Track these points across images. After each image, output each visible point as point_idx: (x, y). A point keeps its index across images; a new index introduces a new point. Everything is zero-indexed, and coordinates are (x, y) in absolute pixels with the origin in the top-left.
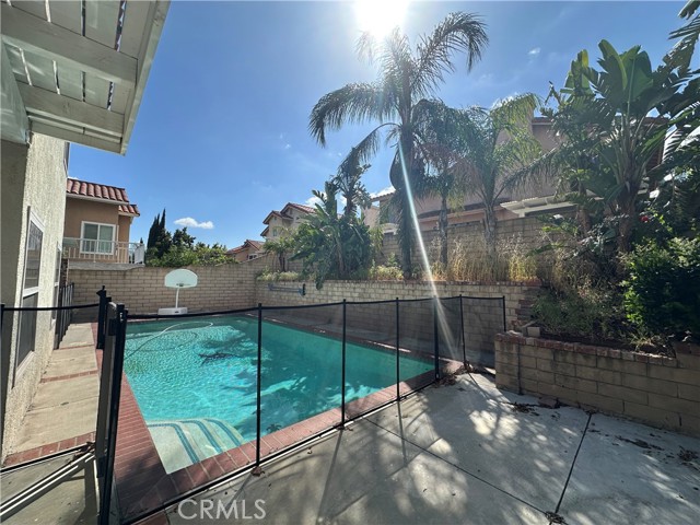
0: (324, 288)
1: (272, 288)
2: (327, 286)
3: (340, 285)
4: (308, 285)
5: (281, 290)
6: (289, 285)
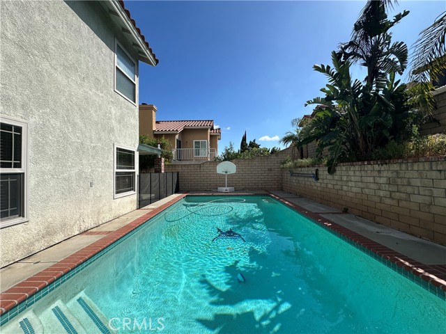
0: (338, 172)
1: (292, 174)
2: (341, 170)
3: (357, 168)
4: (320, 169)
5: (299, 175)
6: (305, 171)
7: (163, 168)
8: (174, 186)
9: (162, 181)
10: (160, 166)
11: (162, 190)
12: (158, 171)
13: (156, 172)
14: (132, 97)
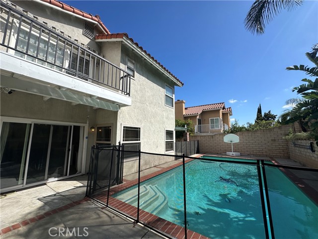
5: (300, 146)
7: (188, 138)
8: (196, 149)
9: (188, 146)
10: (187, 137)
11: (188, 151)
12: (186, 140)
13: (184, 141)
14: (171, 105)
